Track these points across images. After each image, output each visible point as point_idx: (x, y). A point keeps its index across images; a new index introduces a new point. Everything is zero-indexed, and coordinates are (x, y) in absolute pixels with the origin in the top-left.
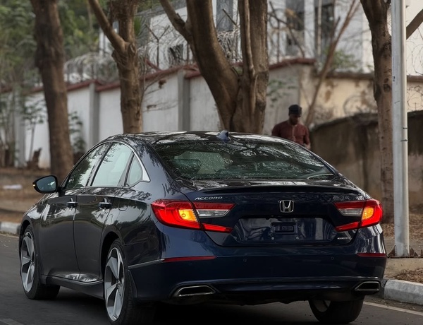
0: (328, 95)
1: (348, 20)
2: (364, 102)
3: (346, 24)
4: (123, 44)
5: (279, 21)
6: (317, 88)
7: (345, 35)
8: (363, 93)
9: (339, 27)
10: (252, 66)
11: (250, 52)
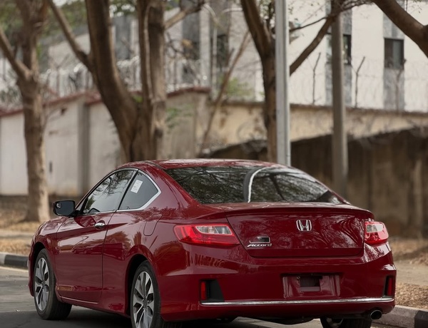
0: (223, 122)
1: (241, 50)
2: (257, 129)
3: (239, 54)
4: (27, 73)
5: (176, 51)
6: (212, 115)
7: (238, 65)
8: (256, 120)
9: (233, 57)
10: (151, 96)
11: (149, 82)
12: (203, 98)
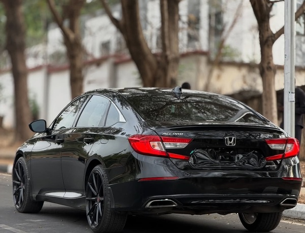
0: (219, 77)
1: (235, 22)
2: (245, 82)
3: (232, 26)
5: (184, 23)
7: (232, 34)
8: (244, 77)
9: (227, 28)
10: (168, 53)
11: (167, 42)
12: (203, 59)
